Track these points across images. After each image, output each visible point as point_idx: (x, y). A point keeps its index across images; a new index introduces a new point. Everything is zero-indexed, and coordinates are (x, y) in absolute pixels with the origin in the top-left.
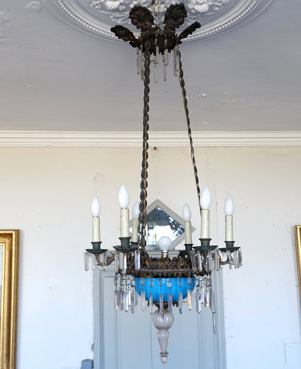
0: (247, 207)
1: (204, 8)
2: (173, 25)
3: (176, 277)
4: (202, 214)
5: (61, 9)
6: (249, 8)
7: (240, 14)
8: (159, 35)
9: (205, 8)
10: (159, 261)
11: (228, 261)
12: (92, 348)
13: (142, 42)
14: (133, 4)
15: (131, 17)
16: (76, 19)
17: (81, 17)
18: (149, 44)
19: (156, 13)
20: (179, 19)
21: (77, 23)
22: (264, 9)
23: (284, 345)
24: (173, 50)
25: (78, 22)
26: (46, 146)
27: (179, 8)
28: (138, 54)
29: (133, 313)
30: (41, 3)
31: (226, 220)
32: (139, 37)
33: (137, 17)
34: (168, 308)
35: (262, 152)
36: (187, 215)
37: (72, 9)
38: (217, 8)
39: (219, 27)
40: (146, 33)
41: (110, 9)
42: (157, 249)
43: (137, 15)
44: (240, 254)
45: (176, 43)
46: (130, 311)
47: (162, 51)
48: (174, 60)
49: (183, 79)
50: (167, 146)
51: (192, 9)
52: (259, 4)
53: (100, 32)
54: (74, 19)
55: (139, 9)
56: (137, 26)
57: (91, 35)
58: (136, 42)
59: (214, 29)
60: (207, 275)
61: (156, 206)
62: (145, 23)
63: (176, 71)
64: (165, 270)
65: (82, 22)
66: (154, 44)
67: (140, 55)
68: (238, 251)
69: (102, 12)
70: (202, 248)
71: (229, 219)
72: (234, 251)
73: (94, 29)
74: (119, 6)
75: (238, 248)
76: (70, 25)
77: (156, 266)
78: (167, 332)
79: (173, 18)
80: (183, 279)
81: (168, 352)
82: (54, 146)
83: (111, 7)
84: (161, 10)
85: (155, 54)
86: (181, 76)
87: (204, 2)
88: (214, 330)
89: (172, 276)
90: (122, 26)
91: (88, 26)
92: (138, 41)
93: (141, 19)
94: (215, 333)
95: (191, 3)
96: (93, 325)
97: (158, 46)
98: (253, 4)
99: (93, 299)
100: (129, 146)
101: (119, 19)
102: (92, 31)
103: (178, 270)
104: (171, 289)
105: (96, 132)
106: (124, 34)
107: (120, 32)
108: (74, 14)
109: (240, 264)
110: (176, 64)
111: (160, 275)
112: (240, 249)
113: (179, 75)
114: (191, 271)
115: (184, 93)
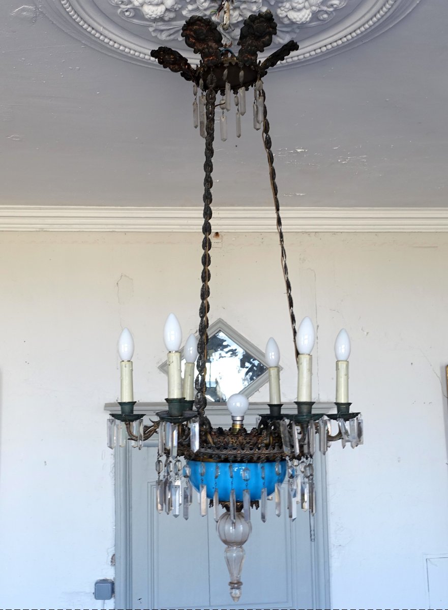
0: (367, 333)
1: (303, 16)
2: (253, 48)
3: (256, 462)
4: (300, 362)
5: (68, 18)
6: (378, 16)
7: (363, 25)
8: (230, 63)
9: (306, 16)
10: (228, 435)
11: (340, 436)
12: (112, 562)
13: (203, 75)
14: (187, 9)
15: (184, 35)
16: (93, 32)
17: (101, 29)
18: (214, 78)
19: (225, 27)
20: (264, 37)
21: (94, 38)
22: (404, 16)
23: (427, 562)
24: (252, 87)
25: (97, 38)
26: (38, 230)
27: (263, 19)
28: (195, 94)
29: (187, 519)
30: (37, 8)
31: (337, 369)
32: (197, 66)
33: (194, 34)
34: (243, 511)
35: (394, 241)
36: (273, 357)
37: (86, 17)
38: (325, 16)
39: (328, 45)
40: (208, 60)
41: (150, 18)
42: (219, 401)
43: (195, 31)
44: (359, 424)
45: (259, 76)
46: (181, 517)
47: (235, 89)
48: (254, 103)
49: (269, 136)
50: (237, 231)
51: (284, 18)
52: (395, 10)
53: (132, 52)
54: (90, 33)
55: (198, 22)
56: (195, 49)
57: (117, 57)
58: (193, 74)
59: (320, 48)
60: (307, 458)
61: (218, 330)
62: (208, 45)
63: (258, 122)
64: (239, 452)
65: (102, 37)
66: (223, 79)
67: (200, 97)
68: (357, 419)
69: (135, 21)
70: (299, 418)
71: (343, 366)
72: (350, 420)
73: (122, 48)
74: (165, 12)
75: (357, 414)
76: (84, 42)
77: (224, 444)
78: (241, 550)
79: (253, 36)
80: (267, 465)
81: (241, 581)
82: (50, 230)
83: (151, 15)
84: (234, 19)
85: (223, 93)
86: (266, 129)
87: (304, 7)
88: (311, 534)
89: (250, 461)
90: (170, 49)
91: (111, 43)
92: (195, 73)
93: (201, 37)
94: (313, 540)
95: (282, 8)
96: (114, 524)
97: (228, 82)
98: (384, 9)
99: (114, 482)
100: (174, 231)
101: (163, 33)
102: (118, 51)
103: (260, 451)
104: (249, 482)
105: (119, 207)
106: (173, 61)
107: (167, 57)
108: (89, 25)
109: (360, 441)
110: (257, 111)
111: (231, 458)
112: (359, 415)
113: (262, 129)
114: (281, 453)
115: (271, 159)
